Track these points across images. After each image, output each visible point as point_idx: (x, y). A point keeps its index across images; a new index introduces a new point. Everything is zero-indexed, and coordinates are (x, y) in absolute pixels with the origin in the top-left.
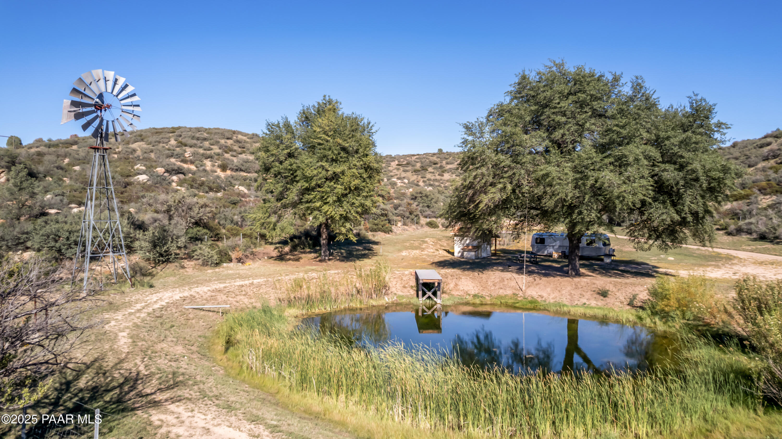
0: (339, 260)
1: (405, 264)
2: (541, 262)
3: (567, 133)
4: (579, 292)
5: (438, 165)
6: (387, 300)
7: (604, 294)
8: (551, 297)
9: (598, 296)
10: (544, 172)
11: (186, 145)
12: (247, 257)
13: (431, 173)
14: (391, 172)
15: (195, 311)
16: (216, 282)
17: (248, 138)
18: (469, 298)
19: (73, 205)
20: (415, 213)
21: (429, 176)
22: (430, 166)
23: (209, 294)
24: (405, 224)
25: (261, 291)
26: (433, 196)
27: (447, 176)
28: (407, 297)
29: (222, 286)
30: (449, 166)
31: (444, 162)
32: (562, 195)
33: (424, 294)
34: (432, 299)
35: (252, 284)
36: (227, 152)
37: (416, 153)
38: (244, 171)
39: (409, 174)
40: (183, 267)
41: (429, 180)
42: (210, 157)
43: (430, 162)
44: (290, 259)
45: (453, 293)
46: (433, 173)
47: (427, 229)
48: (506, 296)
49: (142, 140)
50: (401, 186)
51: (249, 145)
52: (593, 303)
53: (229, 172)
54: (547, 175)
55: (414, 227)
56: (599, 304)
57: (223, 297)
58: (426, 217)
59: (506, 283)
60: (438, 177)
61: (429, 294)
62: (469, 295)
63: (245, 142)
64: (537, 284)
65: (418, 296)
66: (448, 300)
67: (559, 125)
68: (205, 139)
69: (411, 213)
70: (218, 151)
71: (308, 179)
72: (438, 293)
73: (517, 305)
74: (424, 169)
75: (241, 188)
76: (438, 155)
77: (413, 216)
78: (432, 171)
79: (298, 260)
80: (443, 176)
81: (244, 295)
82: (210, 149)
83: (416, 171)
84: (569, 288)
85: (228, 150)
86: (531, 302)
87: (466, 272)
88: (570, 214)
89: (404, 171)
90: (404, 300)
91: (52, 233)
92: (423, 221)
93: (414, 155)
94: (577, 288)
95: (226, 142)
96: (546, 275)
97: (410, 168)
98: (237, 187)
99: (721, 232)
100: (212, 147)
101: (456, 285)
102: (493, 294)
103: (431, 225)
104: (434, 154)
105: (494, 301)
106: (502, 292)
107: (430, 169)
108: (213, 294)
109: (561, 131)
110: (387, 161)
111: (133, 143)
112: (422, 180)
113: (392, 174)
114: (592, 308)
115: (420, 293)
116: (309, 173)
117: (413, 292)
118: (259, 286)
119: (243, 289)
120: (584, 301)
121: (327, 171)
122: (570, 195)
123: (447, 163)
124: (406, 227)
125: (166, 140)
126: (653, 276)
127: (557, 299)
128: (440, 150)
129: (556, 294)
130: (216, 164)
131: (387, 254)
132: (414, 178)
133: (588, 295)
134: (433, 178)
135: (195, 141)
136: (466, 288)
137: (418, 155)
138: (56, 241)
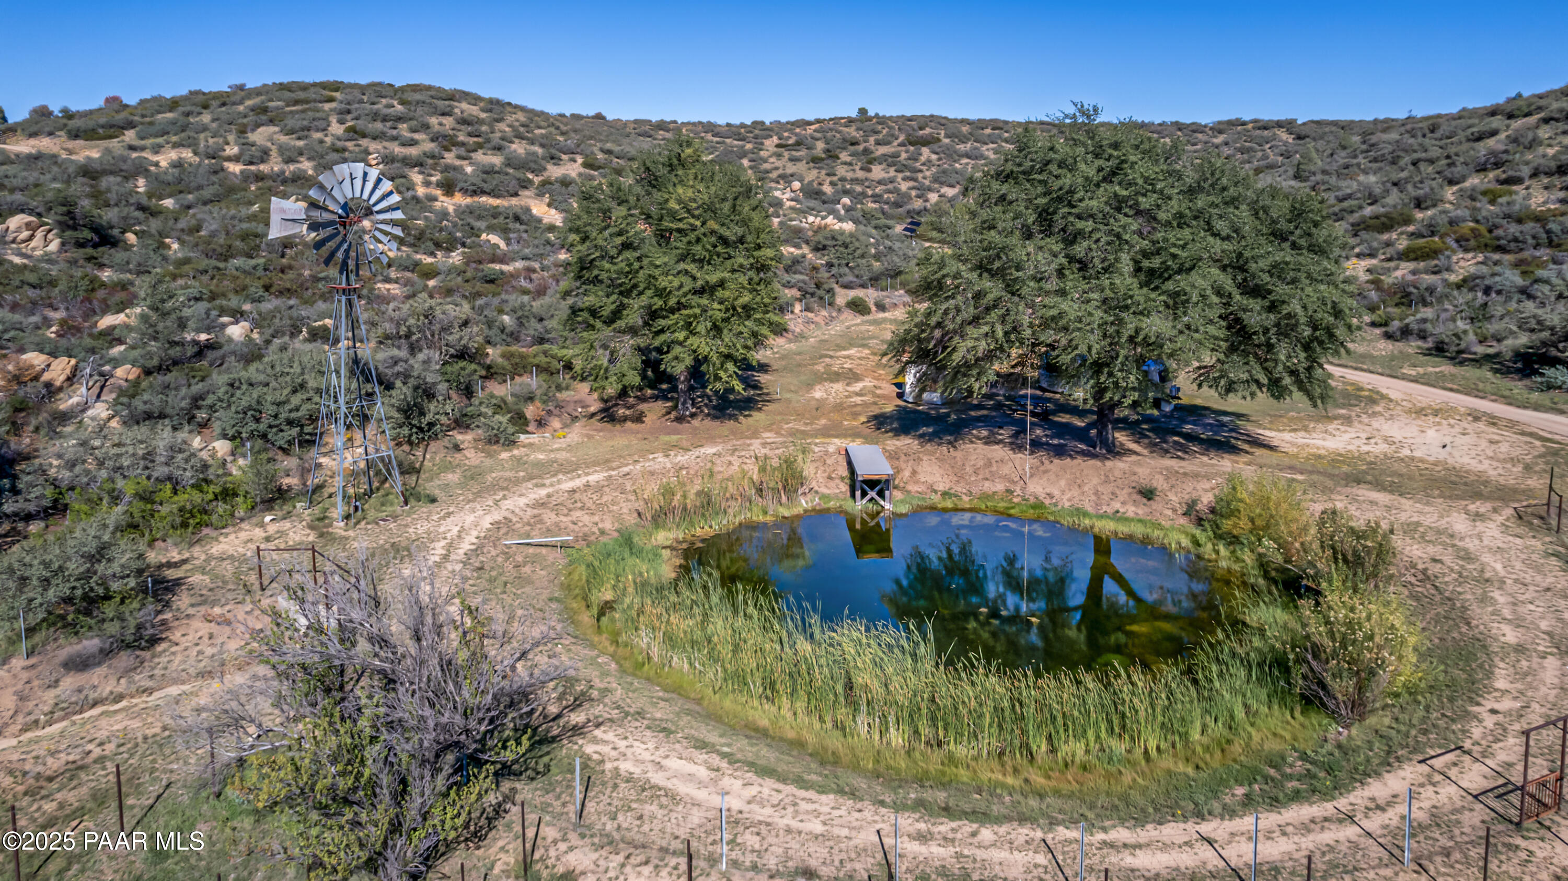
0: (708, 415)
1: (823, 421)
2: (1054, 413)
3: (1094, 246)
4: (1110, 488)
5: (860, 148)
6: (804, 503)
7: (1148, 494)
8: (1065, 497)
9: (1139, 497)
10: (1053, 312)
11: (364, 136)
12: (549, 413)
13: (845, 163)
14: (765, 161)
15: (522, 548)
16: (530, 485)
17: (483, 110)
18: (936, 498)
19: (225, 319)
20: (826, 286)
21: (841, 171)
22: (844, 149)
23: (530, 512)
24: (808, 309)
25: (605, 498)
26: (857, 244)
27: (878, 172)
28: (836, 497)
29: (543, 492)
30: (882, 150)
31: (872, 140)
32: (1082, 349)
33: (864, 494)
34: (877, 503)
35: (587, 485)
36: (447, 149)
37: (811, 117)
38: (488, 194)
39: (801, 167)
40: (457, 448)
41: (843, 179)
42: (418, 164)
43: (844, 140)
44: (625, 419)
45: (910, 487)
46: (850, 164)
47: (851, 320)
48: (995, 493)
49: (271, 122)
50: (792, 208)
51: (484, 128)
52: (1130, 511)
53: (461, 200)
54: (1061, 315)
55: (824, 313)
56: (1140, 512)
57: (550, 517)
58: (847, 286)
59: (994, 468)
60: (860, 174)
61: (872, 494)
62: (936, 492)
63: (481, 122)
64: (1045, 472)
65: (853, 496)
66: (902, 501)
67: (1078, 235)
68: (399, 119)
69: (818, 286)
70: (429, 146)
71: (662, 293)
72: (887, 493)
73: (1012, 512)
74: (831, 155)
75: (494, 239)
76: (859, 124)
77: (821, 292)
78: (848, 159)
79: (639, 418)
80: (869, 170)
81: (582, 508)
82: (413, 143)
83: (815, 160)
84: (1095, 481)
85: (447, 141)
86: (1034, 507)
87: (929, 446)
88: (1098, 372)
89: (792, 160)
90: (832, 504)
91: (250, 408)
92: (842, 297)
93: (810, 123)
94: (1107, 481)
95: (441, 124)
96: (1060, 452)
97: (802, 153)
98: (484, 236)
99: (1378, 331)
100: (416, 136)
101: (914, 472)
102: (975, 490)
103: (858, 307)
104: (850, 121)
105: (976, 503)
106: (988, 487)
107: (844, 156)
108: (536, 512)
109: (1085, 244)
110: (756, 137)
111: (253, 130)
112: (828, 179)
113: (766, 166)
114: (1127, 520)
115: (858, 493)
116: (663, 282)
117: (845, 488)
118: (599, 488)
119: (577, 496)
120: (1117, 505)
121: (694, 278)
122: (1096, 347)
123: (878, 143)
124: (810, 315)
125: (321, 124)
126: (1233, 450)
127: (1076, 500)
128: (863, 111)
129: (1075, 492)
130: (433, 179)
131: (788, 396)
132: (811, 175)
133: (1123, 494)
134: (850, 175)
135: (379, 126)
136: (930, 479)
137: (818, 121)
138: (258, 420)
